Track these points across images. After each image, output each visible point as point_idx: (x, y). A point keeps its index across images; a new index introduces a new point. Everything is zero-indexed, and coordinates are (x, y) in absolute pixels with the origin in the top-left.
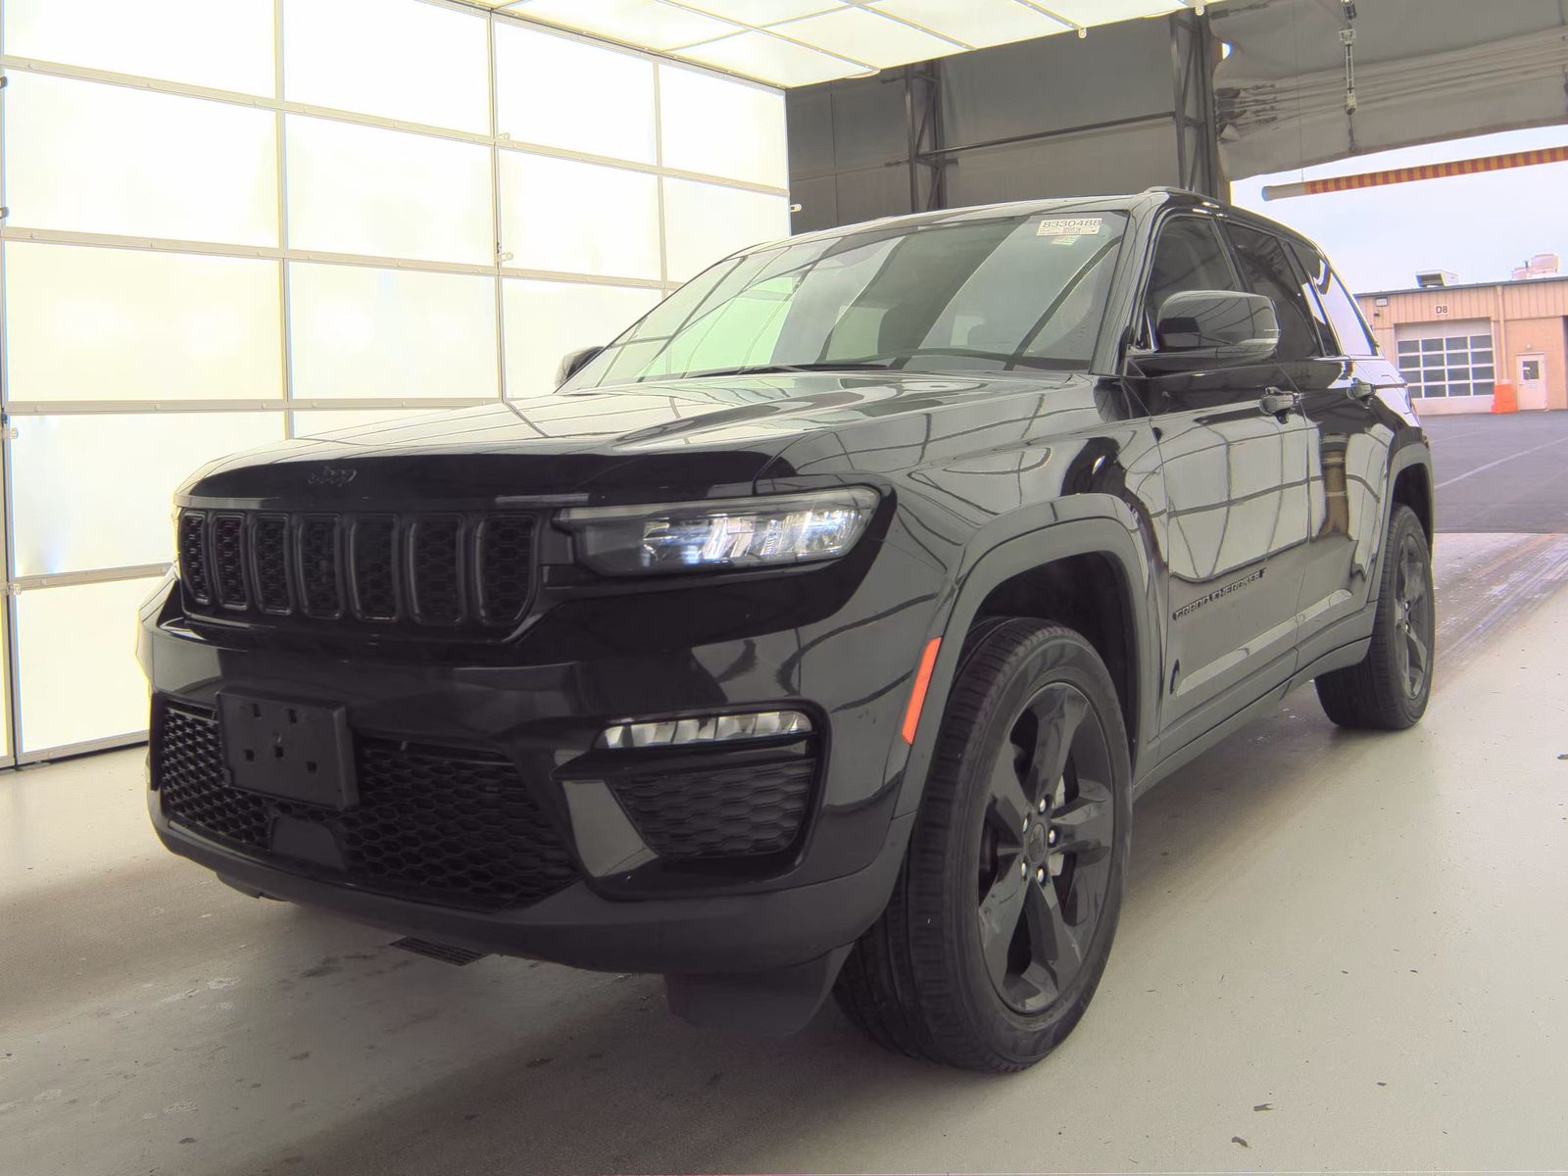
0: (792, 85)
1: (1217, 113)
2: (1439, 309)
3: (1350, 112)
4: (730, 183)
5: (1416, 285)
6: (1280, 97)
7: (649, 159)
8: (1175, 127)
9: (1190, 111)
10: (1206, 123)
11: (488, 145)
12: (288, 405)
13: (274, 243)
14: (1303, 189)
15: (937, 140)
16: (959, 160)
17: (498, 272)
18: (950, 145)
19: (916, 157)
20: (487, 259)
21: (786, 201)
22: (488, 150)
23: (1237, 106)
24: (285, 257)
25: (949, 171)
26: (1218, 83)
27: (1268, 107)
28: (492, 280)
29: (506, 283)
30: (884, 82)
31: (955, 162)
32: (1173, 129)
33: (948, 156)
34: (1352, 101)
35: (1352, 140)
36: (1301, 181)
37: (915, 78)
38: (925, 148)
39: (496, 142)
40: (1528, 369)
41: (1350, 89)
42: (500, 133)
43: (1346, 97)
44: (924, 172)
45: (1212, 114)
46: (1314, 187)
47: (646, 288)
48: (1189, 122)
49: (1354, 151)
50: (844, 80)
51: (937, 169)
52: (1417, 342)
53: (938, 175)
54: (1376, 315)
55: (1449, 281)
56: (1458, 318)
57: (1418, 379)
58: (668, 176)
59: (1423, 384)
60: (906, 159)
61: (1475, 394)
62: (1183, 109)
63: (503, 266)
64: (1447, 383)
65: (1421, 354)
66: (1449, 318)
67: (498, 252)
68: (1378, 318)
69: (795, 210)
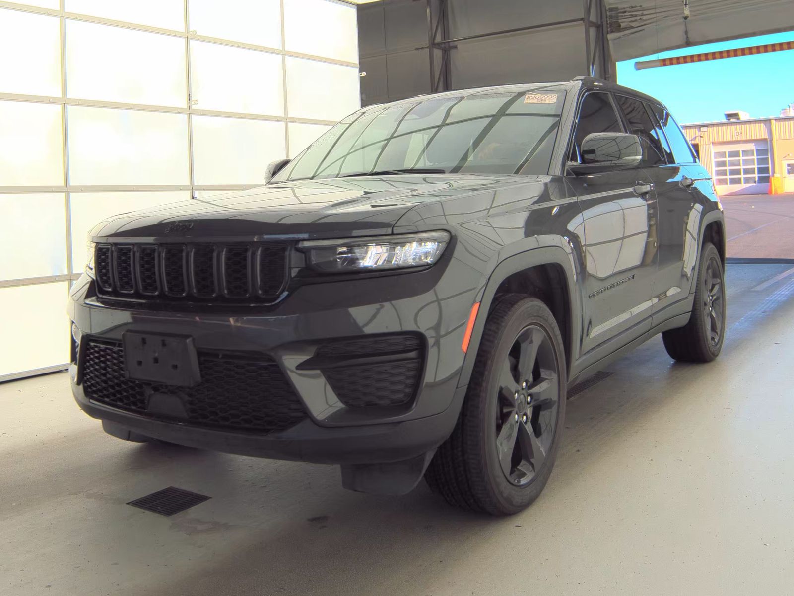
0: (361, 2)
1: (609, 22)
2: (738, 134)
3: (686, 18)
5: (724, 120)
6: (645, 13)
7: (277, 46)
8: (584, 27)
9: (593, 18)
10: (602, 26)
11: (184, 38)
12: (67, 189)
13: (59, 94)
14: (658, 63)
15: (446, 33)
16: (458, 46)
17: (190, 112)
18: (453, 37)
19: (433, 45)
20: (183, 104)
21: (357, 70)
22: (183, 41)
23: (620, 18)
24: (65, 103)
25: (453, 52)
27: (638, 18)
28: (186, 116)
29: (194, 117)
31: (455, 47)
32: (583, 28)
33: (451, 44)
34: (687, 12)
35: (687, 37)
36: (657, 59)
38: (438, 39)
39: (188, 36)
40: (790, 168)
41: (686, 4)
42: (190, 31)
43: (683, 11)
44: (438, 53)
45: (606, 21)
46: (664, 62)
47: (276, 121)
48: (591, 24)
49: (688, 44)
51: (445, 51)
52: (725, 153)
53: (446, 57)
54: (701, 137)
55: (743, 117)
56: (748, 138)
57: (726, 175)
58: (288, 55)
59: (728, 177)
60: (427, 46)
61: (759, 183)
62: (589, 17)
63: (193, 108)
64: (742, 176)
65: (727, 159)
66: (744, 139)
67: (189, 100)
68: (702, 138)
69: (362, 76)
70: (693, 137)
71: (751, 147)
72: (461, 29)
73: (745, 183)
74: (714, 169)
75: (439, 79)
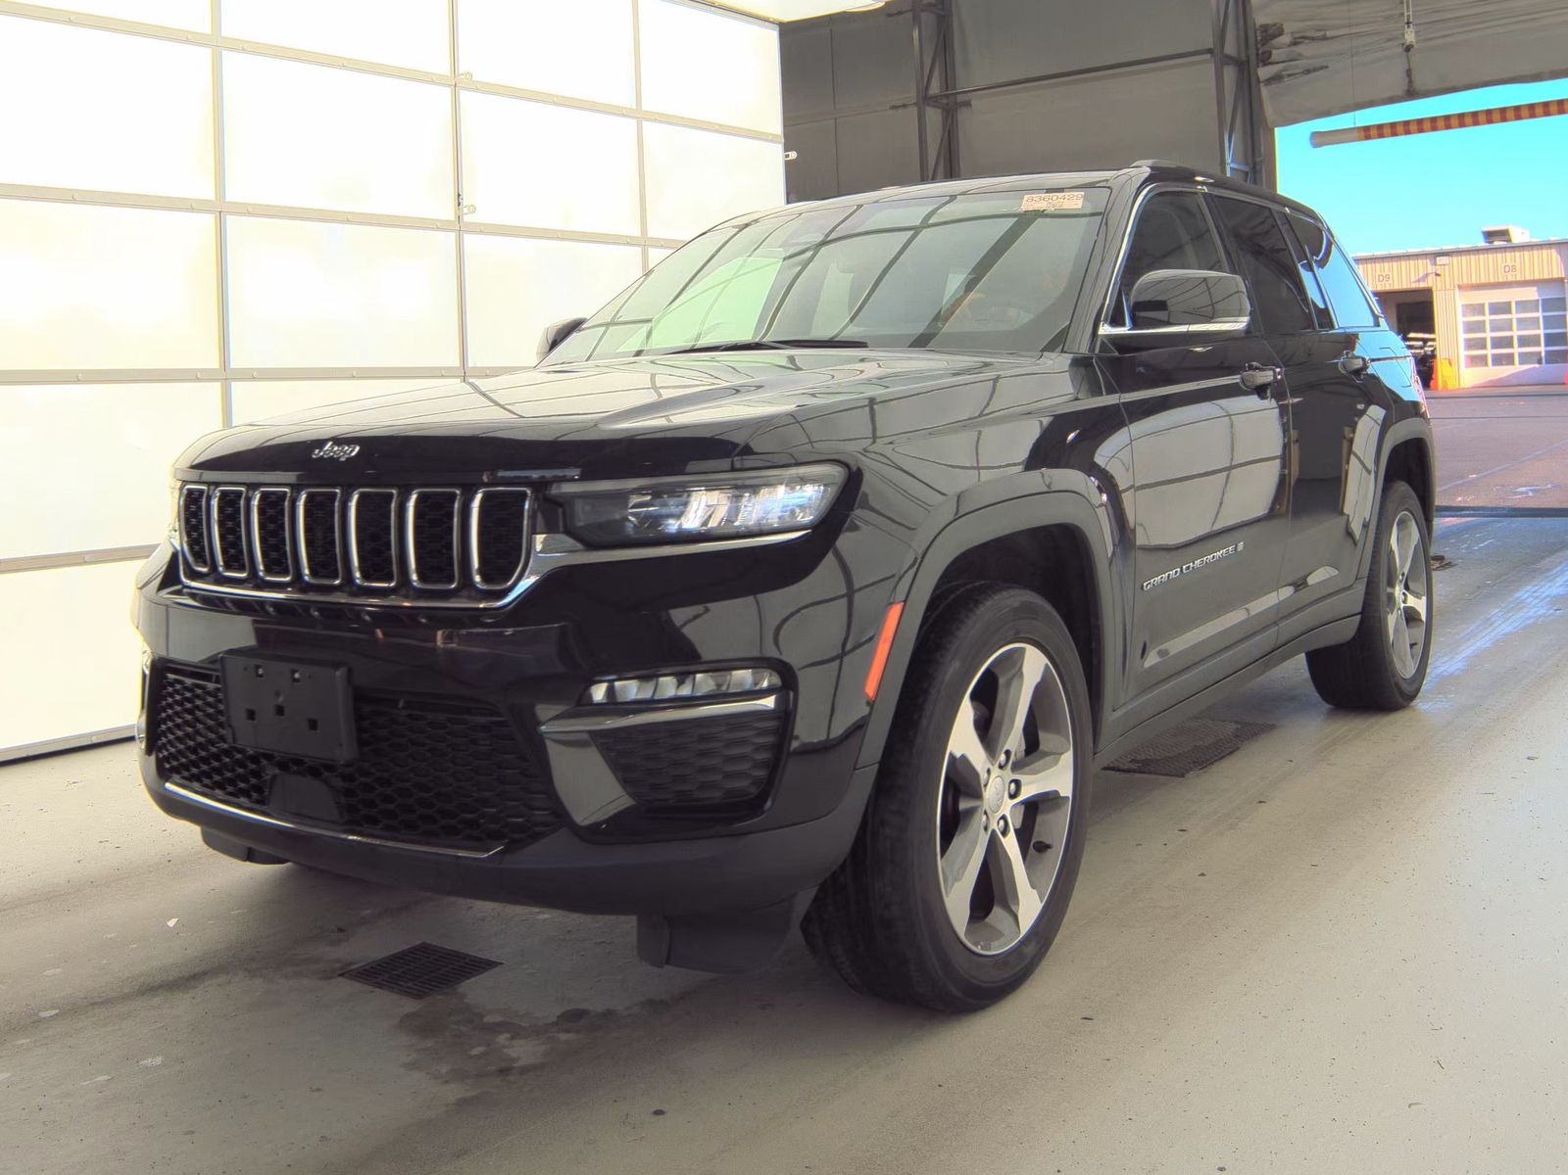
0: (787, 18)
2: (1508, 269)
3: (1408, 48)
4: (717, 127)
5: (1482, 243)
7: (629, 102)
8: (1213, 65)
9: (1230, 48)
10: (1248, 61)
11: (449, 86)
12: (226, 375)
13: (209, 194)
14: (1356, 134)
15: (948, 81)
16: (973, 103)
17: (459, 227)
18: (963, 84)
19: (925, 99)
20: (447, 213)
21: (780, 148)
22: (447, 92)
24: (221, 210)
25: (963, 115)
26: (1261, 19)
28: (453, 236)
29: (469, 240)
30: (890, 15)
31: (968, 104)
32: (1211, 68)
33: (960, 98)
34: (1410, 37)
35: (1410, 82)
36: (1352, 126)
37: (923, 11)
38: (935, 89)
39: (457, 83)
41: (1408, 23)
42: (461, 71)
43: (1403, 35)
44: (934, 116)
45: (1255, 52)
46: (1367, 133)
47: (624, 244)
48: (1228, 60)
49: (1411, 94)
50: (844, 12)
51: (949, 112)
52: (1483, 305)
53: (950, 121)
54: (1437, 275)
55: (1518, 237)
56: (1527, 278)
57: (1484, 347)
58: (648, 120)
59: (1489, 352)
60: (913, 102)
61: (1547, 362)
62: (1222, 46)
63: (465, 220)
64: (1516, 350)
65: (1488, 318)
66: (1518, 278)
67: (459, 204)
68: (1438, 278)
69: (790, 158)
70: (1421, 275)
71: (1532, 294)
72: (977, 69)
73: (1521, 363)
74: (1462, 336)
75: (937, 164)
